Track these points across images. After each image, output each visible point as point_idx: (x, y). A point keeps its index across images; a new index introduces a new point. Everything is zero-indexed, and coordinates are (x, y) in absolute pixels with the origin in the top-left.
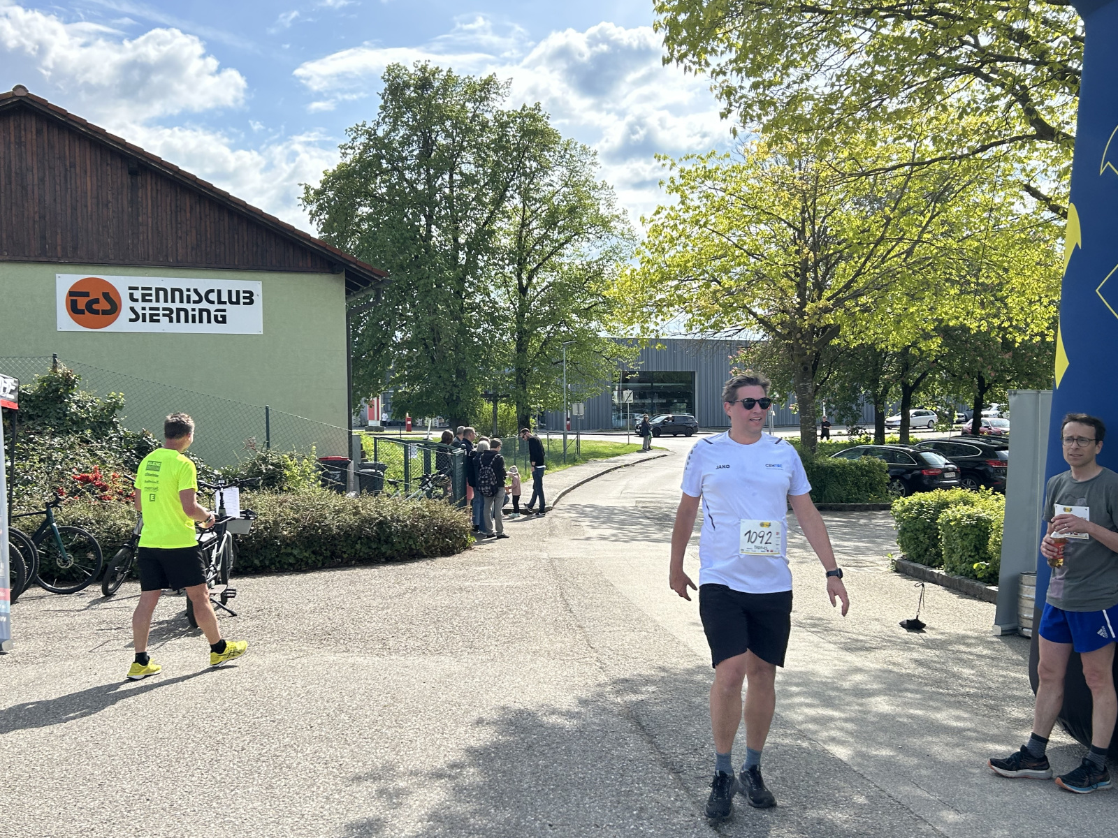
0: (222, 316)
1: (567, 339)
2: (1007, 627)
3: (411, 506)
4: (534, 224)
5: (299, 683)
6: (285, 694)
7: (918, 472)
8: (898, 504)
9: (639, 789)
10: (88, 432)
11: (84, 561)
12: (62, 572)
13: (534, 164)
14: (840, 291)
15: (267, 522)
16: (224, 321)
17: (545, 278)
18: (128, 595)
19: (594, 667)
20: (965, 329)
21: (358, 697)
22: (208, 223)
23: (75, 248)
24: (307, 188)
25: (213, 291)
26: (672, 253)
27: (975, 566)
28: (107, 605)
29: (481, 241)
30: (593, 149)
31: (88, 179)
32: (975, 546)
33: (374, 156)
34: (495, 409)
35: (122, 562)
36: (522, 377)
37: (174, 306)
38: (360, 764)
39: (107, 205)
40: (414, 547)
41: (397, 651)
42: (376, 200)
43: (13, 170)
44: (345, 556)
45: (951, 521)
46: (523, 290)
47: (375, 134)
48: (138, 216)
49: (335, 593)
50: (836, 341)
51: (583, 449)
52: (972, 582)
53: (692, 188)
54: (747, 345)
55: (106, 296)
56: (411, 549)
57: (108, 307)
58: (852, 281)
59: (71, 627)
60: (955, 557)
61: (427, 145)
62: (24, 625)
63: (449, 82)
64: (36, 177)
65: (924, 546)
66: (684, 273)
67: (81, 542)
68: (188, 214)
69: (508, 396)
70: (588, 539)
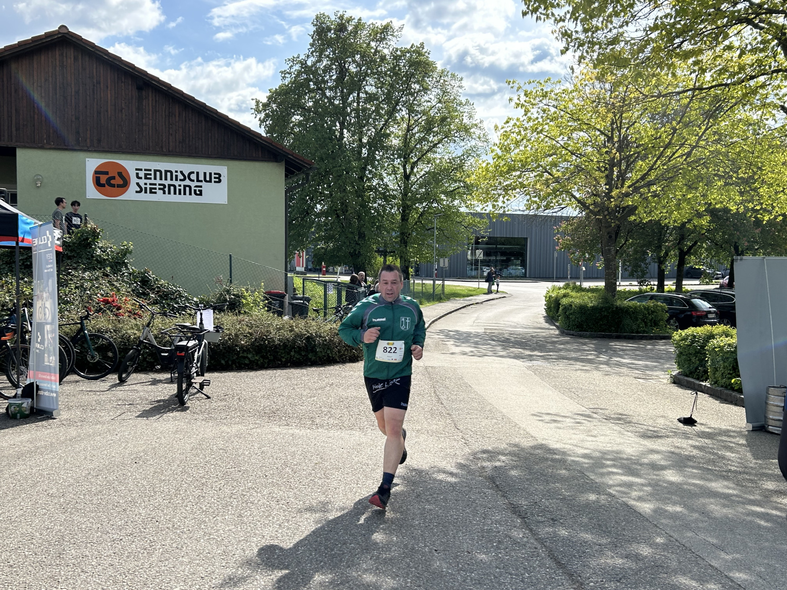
0: (199, 190)
1: (437, 213)
2: (756, 424)
3: (329, 326)
4: (416, 130)
5: (256, 445)
6: (247, 453)
7: (689, 313)
8: (677, 335)
9: (497, 528)
10: (108, 269)
11: (105, 357)
12: (91, 365)
13: (417, 86)
14: (637, 181)
15: (230, 334)
16: (201, 194)
17: (422, 169)
18: (136, 382)
19: (460, 442)
20: (726, 210)
21: (297, 457)
22: (191, 125)
23: (99, 141)
24: (258, 102)
25: (193, 173)
26: (517, 151)
27: (733, 381)
28: (121, 388)
29: (378, 142)
30: (460, 76)
31: (109, 92)
32: (733, 367)
33: (305, 79)
34: (385, 261)
35: (132, 359)
36: (404, 239)
37: (167, 183)
38: (301, 503)
39: (121, 111)
40: (330, 355)
41: (322, 426)
42: (305, 110)
43: (58, 85)
44: (284, 360)
45: (716, 348)
46: (407, 177)
47: (306, 63)
48: (143, 118)
49: (277, 385)
50: (632, 218)
51: (447, 290)
52: (731, 392)
53: (532, 104)
54: (567, 219)
55: (120, 174)
56: (329, 357)
57: (121, 182)
58: (647, 174)
59: (98, 403)
60: (718, 374)
61: (343, 71)
62: (66, 400)
63: (359, 26)
64: (73, 90)
65: (696, 366)
66: (524, 166)
67: (103, 344)
68: (177, 118)
69: (394, 252)
70: (452, 354)
